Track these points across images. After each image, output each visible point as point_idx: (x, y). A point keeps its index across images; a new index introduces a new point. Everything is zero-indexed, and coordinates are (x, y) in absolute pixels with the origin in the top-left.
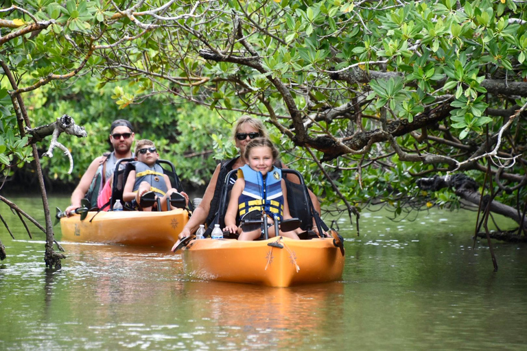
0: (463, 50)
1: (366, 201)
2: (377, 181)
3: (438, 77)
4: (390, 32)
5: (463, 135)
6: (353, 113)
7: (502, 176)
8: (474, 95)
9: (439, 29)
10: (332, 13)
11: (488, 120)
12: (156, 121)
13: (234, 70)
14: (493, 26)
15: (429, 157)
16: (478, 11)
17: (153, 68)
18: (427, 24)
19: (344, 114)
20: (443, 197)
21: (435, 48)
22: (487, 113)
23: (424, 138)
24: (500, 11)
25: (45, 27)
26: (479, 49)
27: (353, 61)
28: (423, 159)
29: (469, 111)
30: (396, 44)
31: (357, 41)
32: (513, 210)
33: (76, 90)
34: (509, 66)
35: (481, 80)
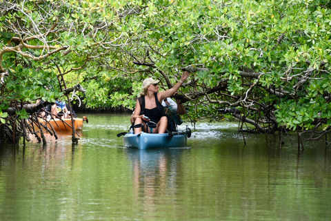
0: (233, 60)
1: (198, 118)
2: (203, 110)
3: (223, 71)
4: (204, 53)
5: (232, 94)
6: (194, 84)
7: (249, 109)
8: (236, 78)
9: (223, 53)
10: (181, 45)
11: (242, 88)
13: (147, 68)
14: (244, 51)
15: (220, 102)
16: (238, 46)
18: (218, 50)
19: (190, 84)
20: (227, 117)
21: (221, 60)
22: (242, 85)
23: (220, 94)
24: (247, 46)
25: (66, 48)
26: (238, 61)
27: (190, 64)
28: (218, 102)
29: (235, 84)
30: (206, 58)
31: (191, 56)
32: (253, 121)
34: (250, 67)
35: (239, 72)
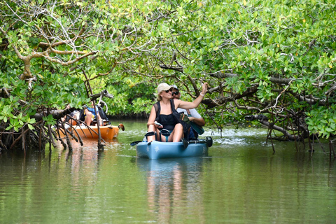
0: (262, 66)
1: (224, 124)
2: (229, 117)
3: (252, 77)
4: (233, 58)
5: (262, 100)
6: (220, 90)
7: (277, 116)
8: (267, 84)
9: (253, 57)
10: (210, 50)
11: (272, 94)
12: (147, 93)
13: (173, 73)
14: (274, 56)
15: (249, 108)
16: (268, 50)
17: (142, 72)
18: (248, 55)
19: (216, 90)
20: (255, 123)
21: (251, 65)
22: (272, 91)
23: (247, 100)
24: (277, 50)
25: (95, 53)
26: (268, 66)
27: (219, 70)
28: (247, 109)
29: (265, 91)
30: (235, 63)
31: (220, 62)
32: (282, 128)
33: (117, 81)
34: (281, 73)
35: (269, 78)
